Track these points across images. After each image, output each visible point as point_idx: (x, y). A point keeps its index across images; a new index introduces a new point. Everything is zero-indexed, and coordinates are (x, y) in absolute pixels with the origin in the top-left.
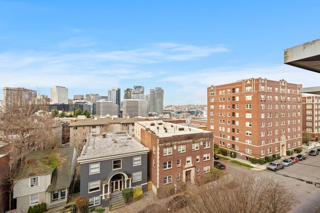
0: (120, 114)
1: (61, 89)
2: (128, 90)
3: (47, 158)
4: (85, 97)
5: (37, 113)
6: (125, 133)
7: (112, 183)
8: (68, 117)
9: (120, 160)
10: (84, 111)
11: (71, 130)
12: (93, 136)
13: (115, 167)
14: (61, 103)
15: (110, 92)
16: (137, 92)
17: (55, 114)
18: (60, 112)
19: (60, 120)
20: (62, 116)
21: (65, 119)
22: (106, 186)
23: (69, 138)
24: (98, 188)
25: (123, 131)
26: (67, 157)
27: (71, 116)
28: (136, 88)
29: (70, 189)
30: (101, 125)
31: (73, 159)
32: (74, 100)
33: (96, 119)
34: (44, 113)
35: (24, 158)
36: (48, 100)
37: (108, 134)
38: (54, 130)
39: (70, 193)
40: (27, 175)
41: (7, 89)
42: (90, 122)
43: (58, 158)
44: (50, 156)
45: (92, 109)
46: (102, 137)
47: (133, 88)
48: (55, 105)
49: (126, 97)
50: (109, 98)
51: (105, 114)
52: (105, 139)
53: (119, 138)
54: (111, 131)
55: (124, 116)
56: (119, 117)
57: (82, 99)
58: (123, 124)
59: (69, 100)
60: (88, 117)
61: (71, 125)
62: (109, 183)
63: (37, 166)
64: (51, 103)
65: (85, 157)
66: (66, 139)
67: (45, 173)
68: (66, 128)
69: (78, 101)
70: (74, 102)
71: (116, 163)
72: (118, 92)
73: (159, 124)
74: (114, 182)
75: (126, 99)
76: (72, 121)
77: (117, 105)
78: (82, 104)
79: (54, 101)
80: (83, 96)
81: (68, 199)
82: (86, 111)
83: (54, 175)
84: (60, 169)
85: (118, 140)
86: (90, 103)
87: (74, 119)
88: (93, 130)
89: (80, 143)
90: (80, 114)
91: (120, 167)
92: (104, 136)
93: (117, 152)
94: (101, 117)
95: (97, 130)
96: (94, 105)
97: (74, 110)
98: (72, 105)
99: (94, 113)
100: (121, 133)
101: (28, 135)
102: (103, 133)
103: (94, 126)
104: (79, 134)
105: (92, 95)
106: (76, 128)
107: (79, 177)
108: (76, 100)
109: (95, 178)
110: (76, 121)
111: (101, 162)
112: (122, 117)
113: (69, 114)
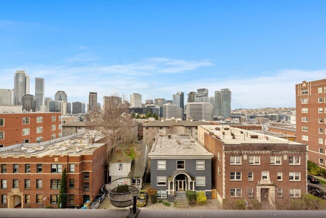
0: (184, 117)
1: (137, 96)
2: (191, 93)
3: (128, 150)
4: (154, 102)
5: (122, 115)
6: (188, 136)
7: (177, 182)
8: (142, 118)
9: (184, 162)
10: (153, 113)
11: (144, 129)
12: (160, 136)
13: (179, 167)
14: (137, 107)
15: (174, 96)
16: (201, 95)
17: (133, 116)
18: (136, 114)
19: (136, 121)
20: (138, 117)
21: (139, 120)
22: (172, 183)
23: (142, 136)
24: (164, 183)
25: (186, 134)
26: (141, 151)
27: (144, 118)
28: (199, 90)
29: (143, 178)
30: (166, 127)
31: (146, 154)
32: (146, 104)
33: (162, 121)
34: (126, 115)
35: (115, 148)
36: (129, 105)
37: (173, 136)
38: (132, 129)
39: (143, 182)
40: (117, 160)
41: (106, 97)
42: (158, 123)
43: (135, 151)
44: (130, 149)
45: (159, 112)
46: (168, 137)
47: (196, 91)
48: (133, 109)
49: (190, 100)
50: (173, 102)
51: (170, 117)
52: (171, 140)
53: (183, 140)
54: (175, 132)
55: (187, 119)
56: (183, 119)
57: (152, 103)
58: (186, 127)
59: (143, 105)
60: (157, 119)
61: (144, 125)
62: (173, 181)
63: (122, 155)
64: (131, 107)
65: (154, 153)
66: (140, 137)
67: (127, 161)
68: (140, 127)
69: (149, 105)
70: (146, 106)
71: (180, 164)
72: (182, 95)
73: (225, 129)
74: (179, 181)
75: (190, 102)
76: (144, 122)
77: (180, 109)
78: (151, 108)
79: (133, 106)
80: (152, 101)
81: (142, 186)
82: (155, 114)
83: (133, 164)
84: (137, 160)
85: (181, 142)
86: (158, 107)
87: (146, 120)
88: (160, 131)
89: (150, 141)
90: (150, 116)
91: (184, 168)
92: (169, 137)
93: (180, 153)
94: (167, 120)
95: (164, 131)
96: (161, 108)
97: (146, 112)
98: (145, 109)
99: (161, 116)
100: (185, 136)
101: (117, 131)
102: (169, 135)
103: (161, 128)
104: (149, 134)
105: (160, 99)
106: (147, 128)
107: (150, 170)
108: (148, 104)
109: (162, 173)
110: (147, 122)
111: (167, 160)
112: (186, 120)
113: (142, 116)
